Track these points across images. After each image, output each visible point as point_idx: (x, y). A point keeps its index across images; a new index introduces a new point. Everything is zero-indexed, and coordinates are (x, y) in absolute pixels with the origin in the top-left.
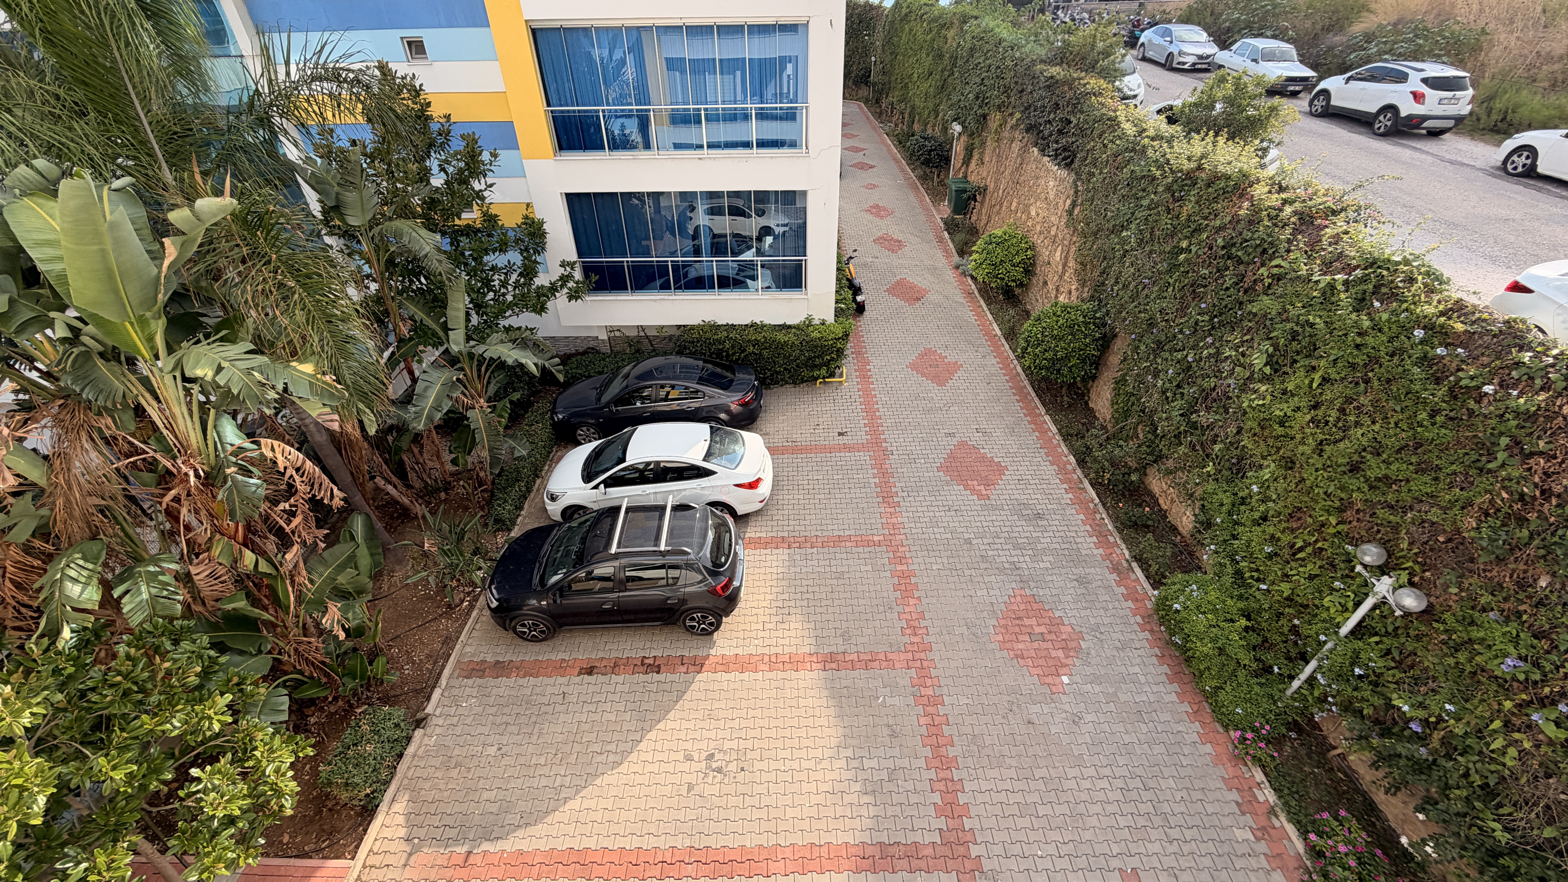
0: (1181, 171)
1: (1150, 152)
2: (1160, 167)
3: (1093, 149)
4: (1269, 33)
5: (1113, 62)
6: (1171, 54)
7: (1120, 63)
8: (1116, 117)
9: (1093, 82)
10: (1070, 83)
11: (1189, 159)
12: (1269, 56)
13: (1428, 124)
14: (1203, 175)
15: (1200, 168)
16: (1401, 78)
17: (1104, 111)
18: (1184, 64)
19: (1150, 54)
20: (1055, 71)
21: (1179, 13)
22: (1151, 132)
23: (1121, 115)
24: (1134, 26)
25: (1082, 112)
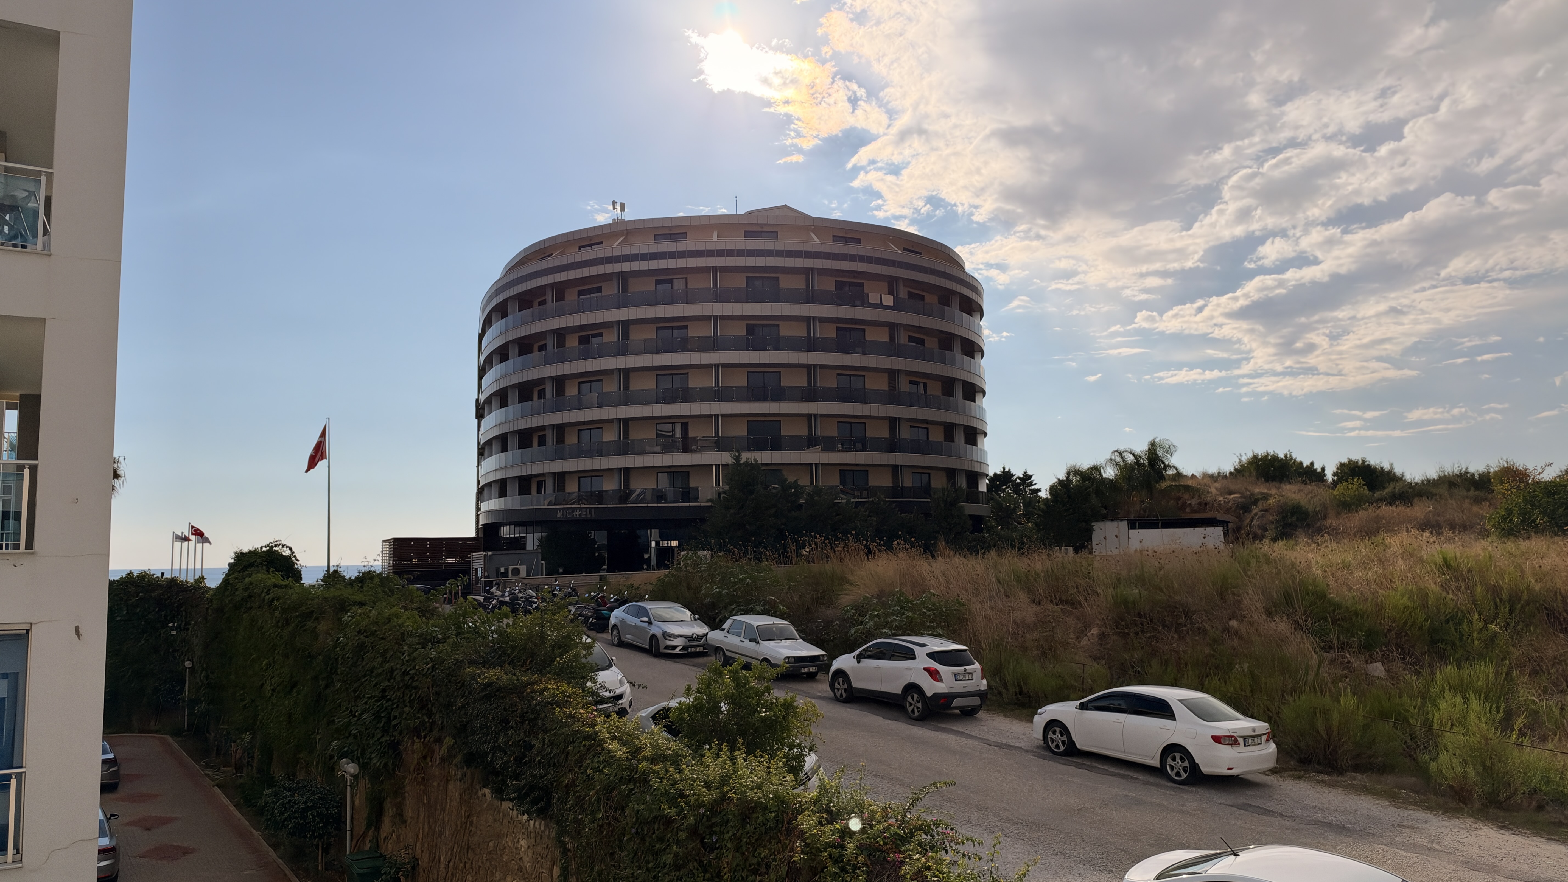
0: (702, 805)
1: (654, 781)
2: (673, 803)
3: (573, 784)
4: (758, 608)
5: (577, 656)
6: (653, 636)
7: (585, 657)
8: (596, 733)
9: (552, 687)
10: (518, 690)
11: (708, 785)
12: (768, 635)
13: (956, 702)
14: (732, 808)
15: (724, 798)
16: (909, 655)
17: (576, 726)
18: (674, 647)
19: (628, 638)
20: (493, 674)
21: (650, 588)
22: (648, 752)
23: (601, 729)
24: (599, 605)
25: (546, 731)
